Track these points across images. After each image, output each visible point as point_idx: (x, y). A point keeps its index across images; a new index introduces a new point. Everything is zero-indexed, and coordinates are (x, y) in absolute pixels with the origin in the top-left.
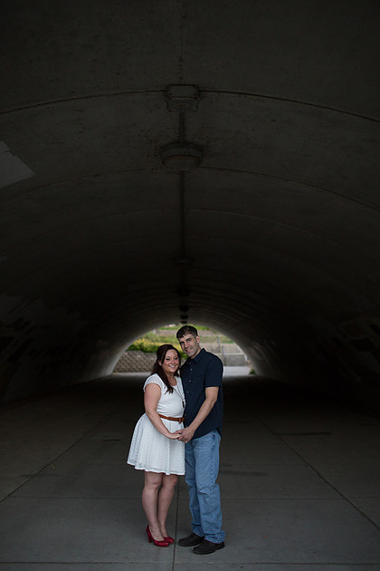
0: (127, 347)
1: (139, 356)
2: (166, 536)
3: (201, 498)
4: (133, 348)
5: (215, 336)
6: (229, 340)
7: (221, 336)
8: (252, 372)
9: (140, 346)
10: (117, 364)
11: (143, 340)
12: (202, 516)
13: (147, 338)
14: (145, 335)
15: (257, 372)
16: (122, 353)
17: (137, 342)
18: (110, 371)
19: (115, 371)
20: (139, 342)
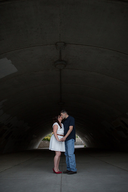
0: (42, 139)
2: (59, 171)
3: (69, 158)
8: (85, 146)
10: (39, 145)
12: (70, 163)
13: (49, 136)
19: (38, 148)
20: (47, 137)
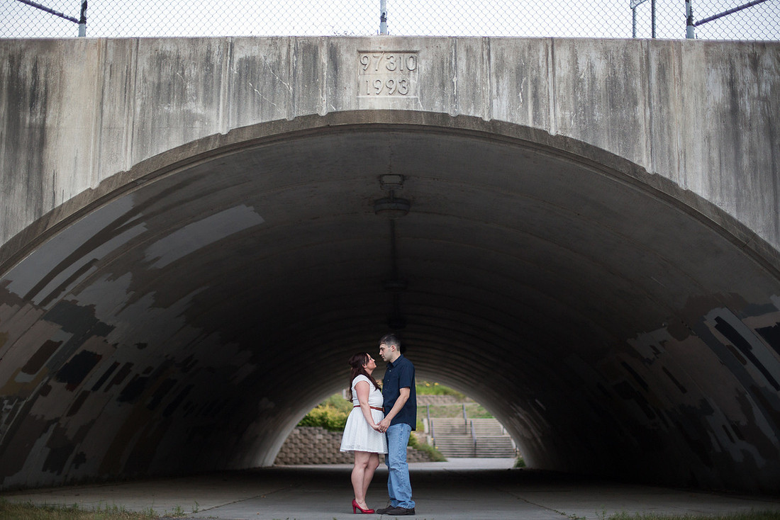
0: (298, 419)
1: (320, 437)
4: (309, 423)
5: (459, 405)
6: (484, 411)
7: (471, 404)
8: (520, 464)
9: (322, 418)
10: (281, 451)
11: (327, 408)
13: (332, 405)
14: (327, 400)
15: (528, 464)
16: (290, 431)
17: (315, 412)
18: (270, 459)
19: (275, 463)
20: (320, 411)
